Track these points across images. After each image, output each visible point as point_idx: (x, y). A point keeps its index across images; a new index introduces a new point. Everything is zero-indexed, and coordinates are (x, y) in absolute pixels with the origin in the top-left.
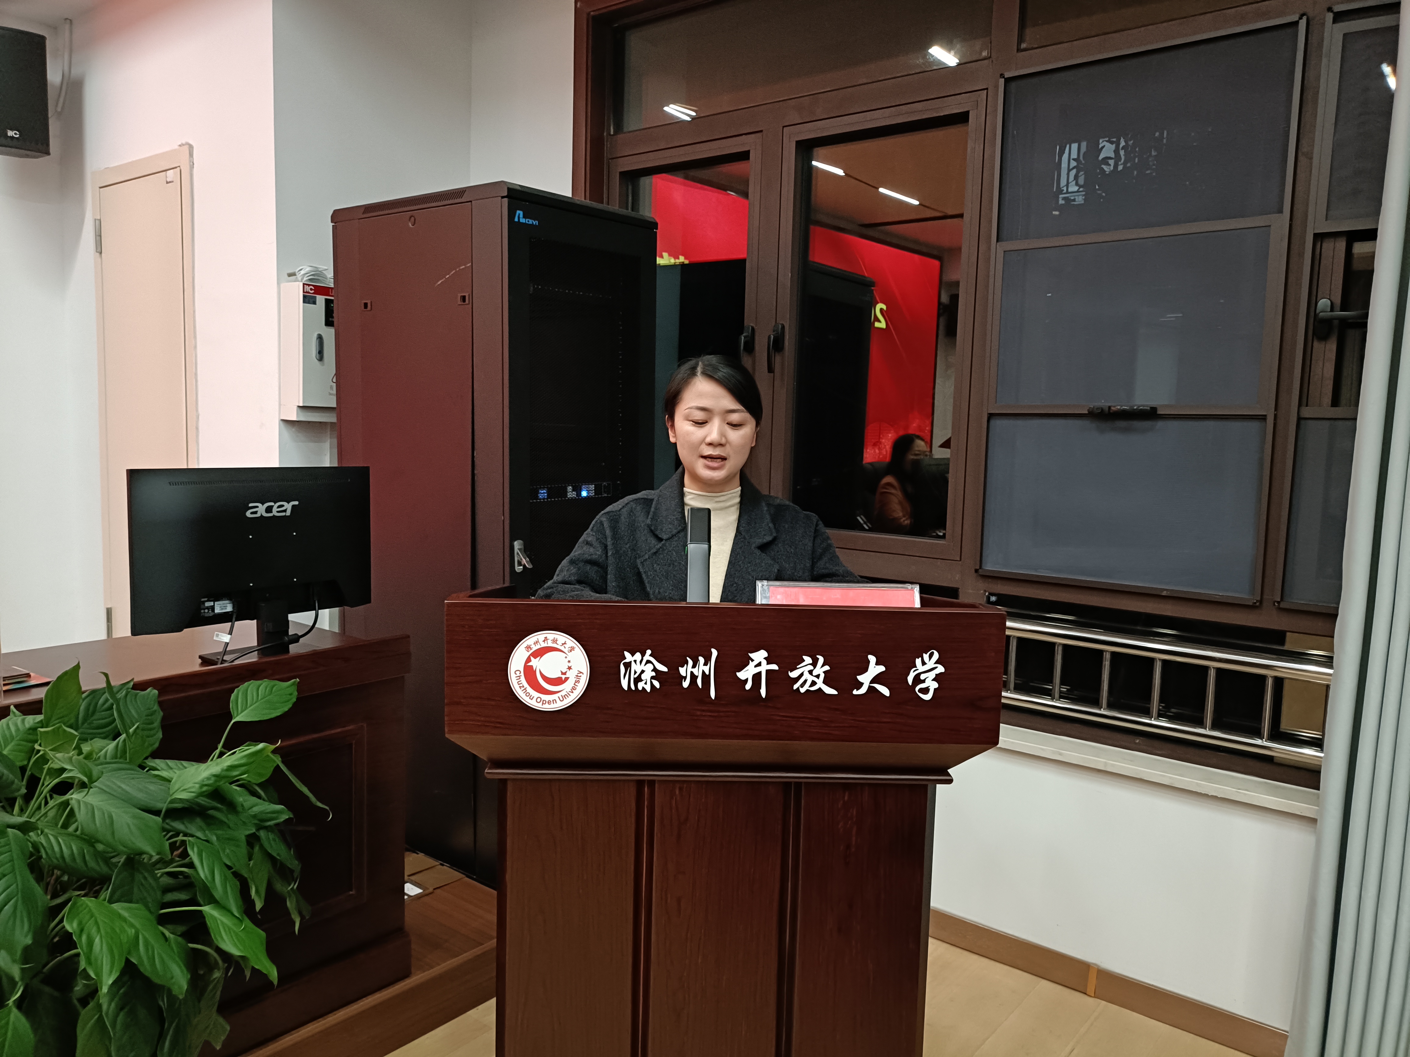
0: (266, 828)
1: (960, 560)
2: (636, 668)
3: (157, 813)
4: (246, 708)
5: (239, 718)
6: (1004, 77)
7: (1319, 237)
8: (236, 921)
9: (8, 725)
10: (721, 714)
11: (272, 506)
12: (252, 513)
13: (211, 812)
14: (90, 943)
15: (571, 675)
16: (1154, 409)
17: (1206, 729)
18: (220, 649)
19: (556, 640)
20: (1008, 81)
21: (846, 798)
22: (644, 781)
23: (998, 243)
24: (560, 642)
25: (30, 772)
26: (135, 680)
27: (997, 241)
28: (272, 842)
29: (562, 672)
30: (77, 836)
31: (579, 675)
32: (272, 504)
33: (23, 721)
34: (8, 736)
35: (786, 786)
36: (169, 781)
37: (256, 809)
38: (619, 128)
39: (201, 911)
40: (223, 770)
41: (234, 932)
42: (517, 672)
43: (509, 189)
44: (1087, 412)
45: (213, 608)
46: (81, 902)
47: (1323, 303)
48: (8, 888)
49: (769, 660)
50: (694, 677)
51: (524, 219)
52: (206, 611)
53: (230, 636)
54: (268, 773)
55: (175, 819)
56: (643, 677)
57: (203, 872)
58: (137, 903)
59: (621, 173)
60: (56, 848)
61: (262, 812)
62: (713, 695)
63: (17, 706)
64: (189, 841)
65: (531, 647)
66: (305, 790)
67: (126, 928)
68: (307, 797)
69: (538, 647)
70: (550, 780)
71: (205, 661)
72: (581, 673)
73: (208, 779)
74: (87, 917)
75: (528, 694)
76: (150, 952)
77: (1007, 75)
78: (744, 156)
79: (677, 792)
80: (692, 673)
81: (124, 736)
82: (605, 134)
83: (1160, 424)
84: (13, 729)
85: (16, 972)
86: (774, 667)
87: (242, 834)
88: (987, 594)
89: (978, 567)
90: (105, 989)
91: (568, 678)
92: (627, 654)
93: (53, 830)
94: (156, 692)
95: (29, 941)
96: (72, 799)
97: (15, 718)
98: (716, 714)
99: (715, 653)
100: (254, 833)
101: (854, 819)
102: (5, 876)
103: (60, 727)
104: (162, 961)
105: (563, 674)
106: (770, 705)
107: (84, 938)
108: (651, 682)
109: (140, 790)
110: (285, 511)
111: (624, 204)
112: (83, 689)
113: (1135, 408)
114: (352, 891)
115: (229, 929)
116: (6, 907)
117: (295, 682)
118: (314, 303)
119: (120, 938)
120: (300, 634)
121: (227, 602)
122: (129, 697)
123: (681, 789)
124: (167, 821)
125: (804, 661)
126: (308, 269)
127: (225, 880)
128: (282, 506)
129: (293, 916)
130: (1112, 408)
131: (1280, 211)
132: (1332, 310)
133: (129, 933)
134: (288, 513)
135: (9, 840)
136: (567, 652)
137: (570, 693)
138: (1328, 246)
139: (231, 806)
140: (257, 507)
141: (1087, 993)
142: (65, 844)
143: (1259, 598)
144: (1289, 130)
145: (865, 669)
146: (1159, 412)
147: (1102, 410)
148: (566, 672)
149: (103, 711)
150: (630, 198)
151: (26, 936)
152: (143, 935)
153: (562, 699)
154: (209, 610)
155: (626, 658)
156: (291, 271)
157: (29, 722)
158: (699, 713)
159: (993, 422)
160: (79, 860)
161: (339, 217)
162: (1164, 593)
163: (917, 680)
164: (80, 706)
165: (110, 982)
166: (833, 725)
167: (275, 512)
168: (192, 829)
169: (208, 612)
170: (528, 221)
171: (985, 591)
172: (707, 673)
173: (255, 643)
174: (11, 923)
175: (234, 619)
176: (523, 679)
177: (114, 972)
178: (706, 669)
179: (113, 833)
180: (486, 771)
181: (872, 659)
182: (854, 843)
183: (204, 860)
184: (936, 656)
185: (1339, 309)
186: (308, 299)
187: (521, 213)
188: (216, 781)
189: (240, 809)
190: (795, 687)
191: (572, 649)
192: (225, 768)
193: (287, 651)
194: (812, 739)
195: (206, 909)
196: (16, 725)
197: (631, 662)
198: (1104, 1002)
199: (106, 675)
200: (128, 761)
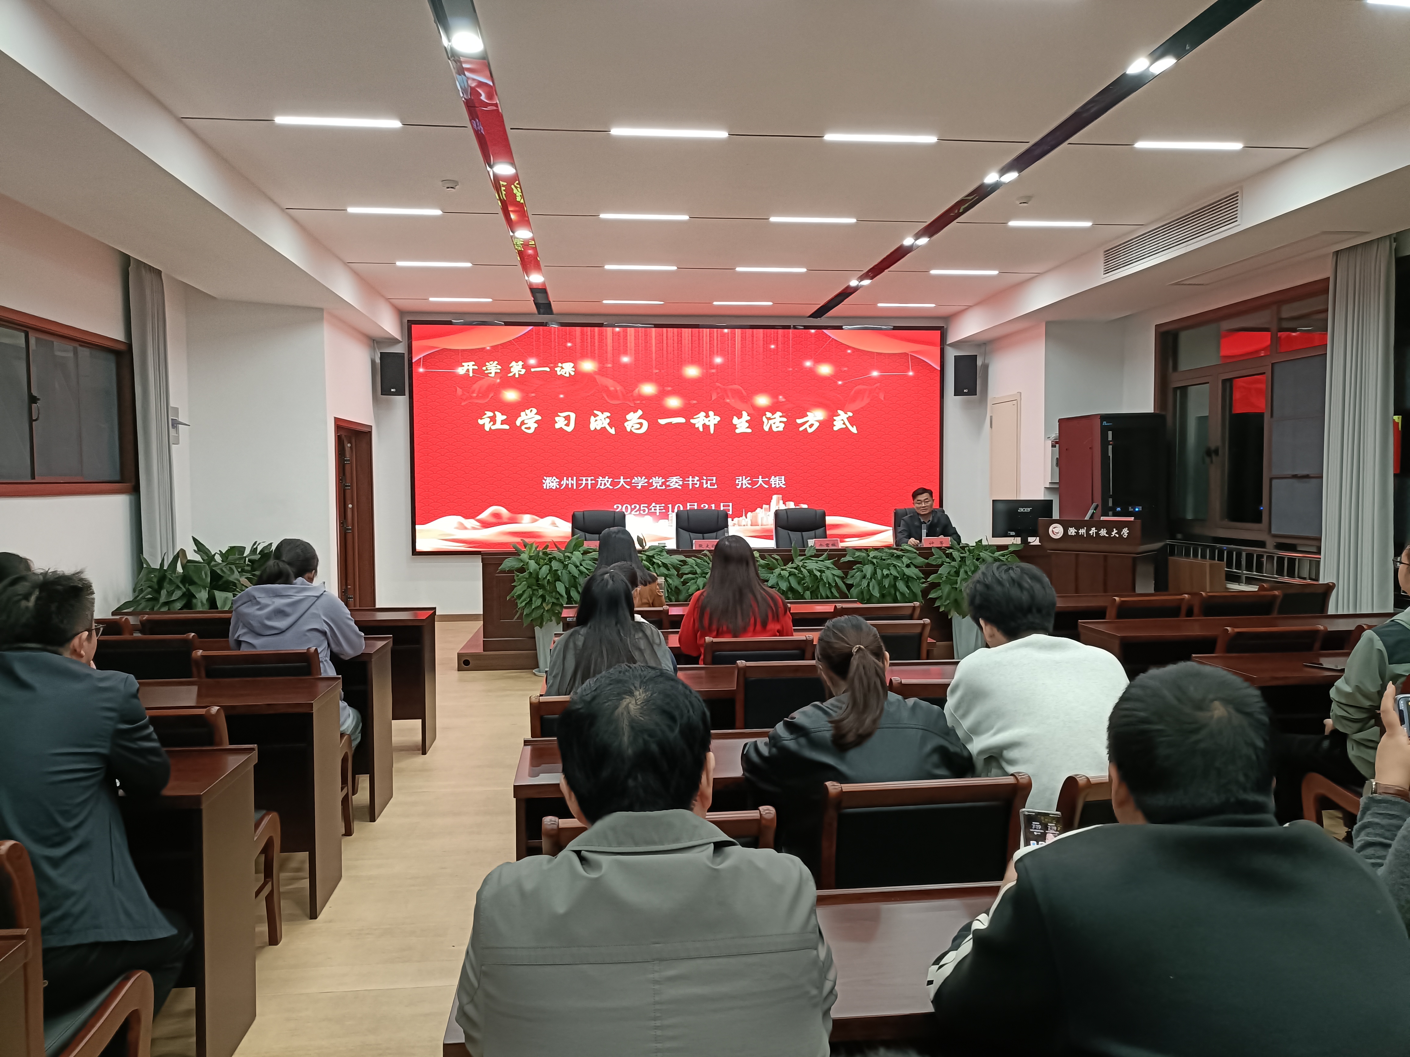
1: (1266, 531)
2: (1071, 531)
10: (1087, 540)
12: (1020, 511)
18: (1012, 542)
20: (1272, 364)
22: (1073, 553)
27: (1271, 418)
31: (1061, 532)
32: (1025, 508)
35: (1104, 556)
42: (1051, 531)
45: (1010, 533)
49: (1096, 530)
50: (1082, 533)
51: (1106, 424)
53: (1014, 540)
59: (1173, 388)
62: (1085, 536)
65: (1053, 527)
70: (1059, 554)
71: (1008, 544)
75: (1053, 536)
82: (1168, 373)
83: (1310, 480)
89: (1270, 533)
91: (1059, 533)
99: (1085, 528)
106: (1096, 538)
108: (1074, 533)
118: (1055, 447)
121: (1014, 532)
125: (1102, 530)
126: (1053, 436)
128: (1028, 509)
134: (1030, 511)
137: (1060, 535)
140: (1022, 509)
145: (1113, 531)
146: (1310, 476)
153: (1058, 537)
156: (1048, 437)
158: (1083, 540)
159: (1272, 481)
161: (1060, 421)
163: (1123, 534)
167: (1025, 511)
170: (1108, 424)
171: (1273, 542)
175: (1015, 536)
176: (1052, 533)
178: (1084, 531)
181: (1115, 529)
184: (1127, 528)
187: (1105, 422)
190: (1100, 535)
191: (1060, 527)
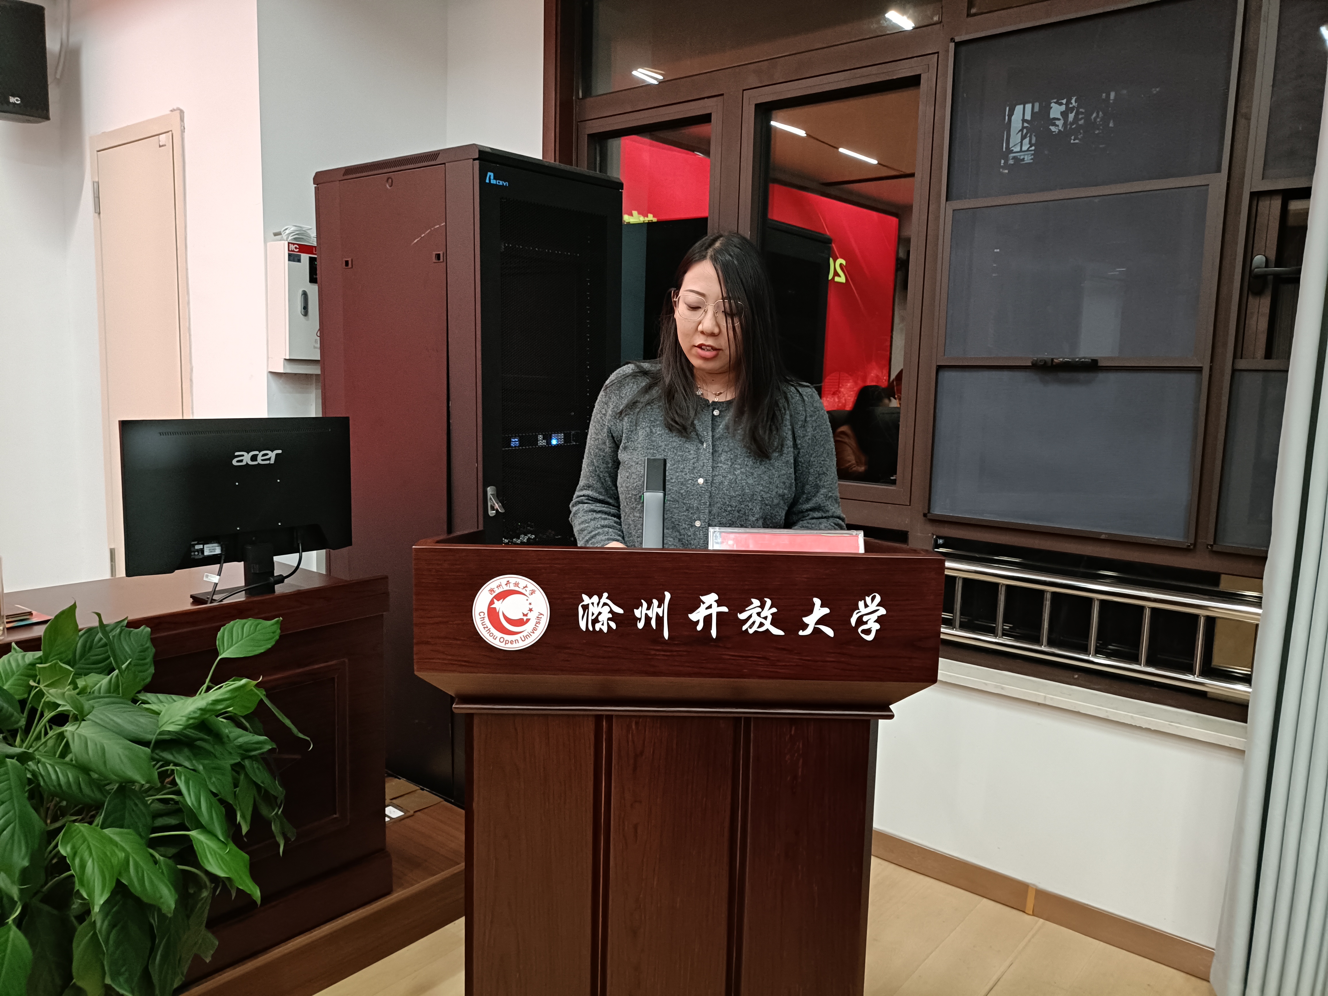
0: (250, 757)
1: (910, 505)
2: (594, 610)
3: (146, 744)
4: (232, 645)
5: (225, 654)
6: (954, 41)
7: (1256, 196)
8: (221, 845)
9: (9, 661)
10: (675, 653)
11: (258, 455)
12: (238, 461)
13: (198, 743)
14: (83, 866)
15: (532, 616)
16: (1095, 362)
17: (1141, 665)
18: (210, 589)
19: (518, 584)
20: (958, 45)
21: (793, 732)
22: (602, 715)
23: (947, 202)
24: (521, 586)
25: (30, 705)
26: (129, 618)
27: (947, 200)
28: (257, 771)
29: (523, 614)
30: (74, 766)
31: (540, 616)
32: (256, 452)
33: (23, 657)
34: (9, 670)
35: (736, 720)
36: (158, 714)
37: (241, 740)
38: (588, 92)
39: (188, 836)
40: (208, 704)
41: (219, 854)
42: (481, 614)
43: (480, 151)
44: (1031, 365)
45: (202, 551)
46: (75, 828)
47: (1259, 259)
48: (7, 814)
49: (719, 603)
50: (648, 619)
51: (495, 181)
52: (196, 553)
53: (218, 577)
54: (252, 706)
55: (164, 750)
56: (600, 618)
57: (190, 800)
58: (129, 828)
59: (589, 135)
60: (54, 777)
61: (246, 743)
62: (666, 635)
63: (18, 643)
64: (177, 770)
65: (494, 590)
66: (287, 722)
67: (117, 851)
68: (289, 729)
69: (501, 590)
70: (514, 715)
71: (196, 600)
72: (541, 614)
73: (194, 712)
74: (80, 842)
75: (491, 635)
76: (140, 875)
77: (957, 39)
78: (706, 119)
79: (634, 727)
80: (646, 614)
81: (117, 672)
82: (574, 98)
83: (1101, 376)
84: (14, 665)
85: (15, 892)
86: (725, 609)
87: (228, 762)
88: (934, 537)
89: (926, 512)
90: (97, 909)
91: (529, 619)
92: (585, 597)
93: (50, 759)
94: (149, 629)
95: (26, 863)
96: (66, 731)
97: (17, 654)
98: (668, 653)
99: (668, 596)
100: (240, 762)
101: (801, 752)
102: (3, 803)
103: (57, 663)
104: (151, 882)
105: (524, 615)
106: (721, 645)
107: (77, 861)
108: (608, 623)
109: (132, 723)
110: (269, 459)
111: (591, 165)
112: (80, 627)
113: (1077, 360)
114: (336, 814)
115: (215, 852)
116: (5, 832)
117: (278, 620)
118: (299, 261)
119: (111, 862)
120: (284, 576)
121: (216, 545)
122: (122, 635)
123: (637, 723)
124: (157, 751)
125: (752, 603)
126: (293, 228)
127: (210, 807)
128: (267, 454)
129: (277, 839)
130: (1055, 360)
131: (1219, 170)
132: (1267, 266)
133: (120, 857)
134: (272, 461)
135: (8, 769)
136: (528, 595)
137: (531, 634)
138: (1264, 205)
139: (218, 737)
140: (243, 456)
141: (1026, 912)
142: (62, 773)
143: (1193, 542)
144: (1228, 92)
145: (810, 611)
146: (1100, 364)
147: (1045, 362)
148: (527, 614)
149: (99, 648)
150: (598, 159)
151: (23, 859)
152: (133, 857)
153: (523, 639)
154: (198, 553)
155: (583, 601)
156: (277, 231)
157: (29, 659)
158: (653, 652)
159: (941, 374)
160: (74, 787)
161: (321, 179)
162: (1103, 537)
163: (860, 622)
164: (77, 644)
165: (102, 902)
166: (780, 664)
167: (260, 460)
168: (181, 759)
169: (198, 554)
170: (499, 183)
171: (933, 534)
172: (661, 615)
173: (242, 583)
174: (9, 847)
175: (222, 561)
176: (487, 620)
177: (106, 891)
178: (660, 611)
179: (105, 763)
180: (453, 706)
181: (817, 602)
182: (800, 774)
183: (191, 787)
184: (878, 599)
185: (1273, 265)
186: (293, 258)
187: (492, 174)
188: (201, 714)
189: (225, 740)
190: (744, 628)
191: (533, 592)
192: (210, 702)
193: (273, 591)
194: (761, 677)
195: (193, 833)
196: (17, 661)
197: (588, 604)
198: (1041, 920)
199: (99, 615)
200: (121, 695)
